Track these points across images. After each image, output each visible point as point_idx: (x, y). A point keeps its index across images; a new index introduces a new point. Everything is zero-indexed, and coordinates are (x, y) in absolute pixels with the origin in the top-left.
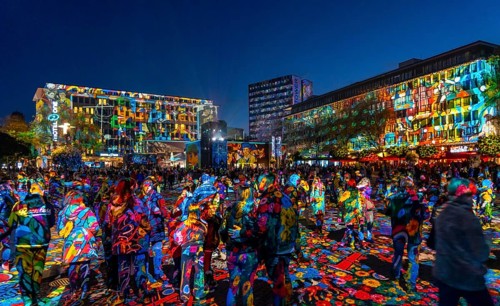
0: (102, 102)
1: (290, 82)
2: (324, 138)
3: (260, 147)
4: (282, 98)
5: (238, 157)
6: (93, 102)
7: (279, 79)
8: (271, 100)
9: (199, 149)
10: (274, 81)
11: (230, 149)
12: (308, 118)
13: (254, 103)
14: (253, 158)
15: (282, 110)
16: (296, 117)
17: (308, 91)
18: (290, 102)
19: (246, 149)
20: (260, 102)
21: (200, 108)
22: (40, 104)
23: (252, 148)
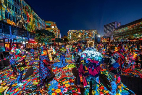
0: (77, 32)
1: (115, 23)
2: (125, 35)
3: (108, 38)
4: (112, 27)
5: (103, 40)
6: (76, 32)
7: (112, 23)
8: (109, 28)
9: (95, 39)
10: (110, 24)
11: (101, 39)
12: (120, 31)
13: (105, 29)
14: (106, 40)
15: (112, 30)
16: (116, 31)
17: (119, 25)
18: (114, 28)
19: (104, 39)
20: (107, 29)
21: (94, 31)
22: (68, 34)
23: (106, 38)
